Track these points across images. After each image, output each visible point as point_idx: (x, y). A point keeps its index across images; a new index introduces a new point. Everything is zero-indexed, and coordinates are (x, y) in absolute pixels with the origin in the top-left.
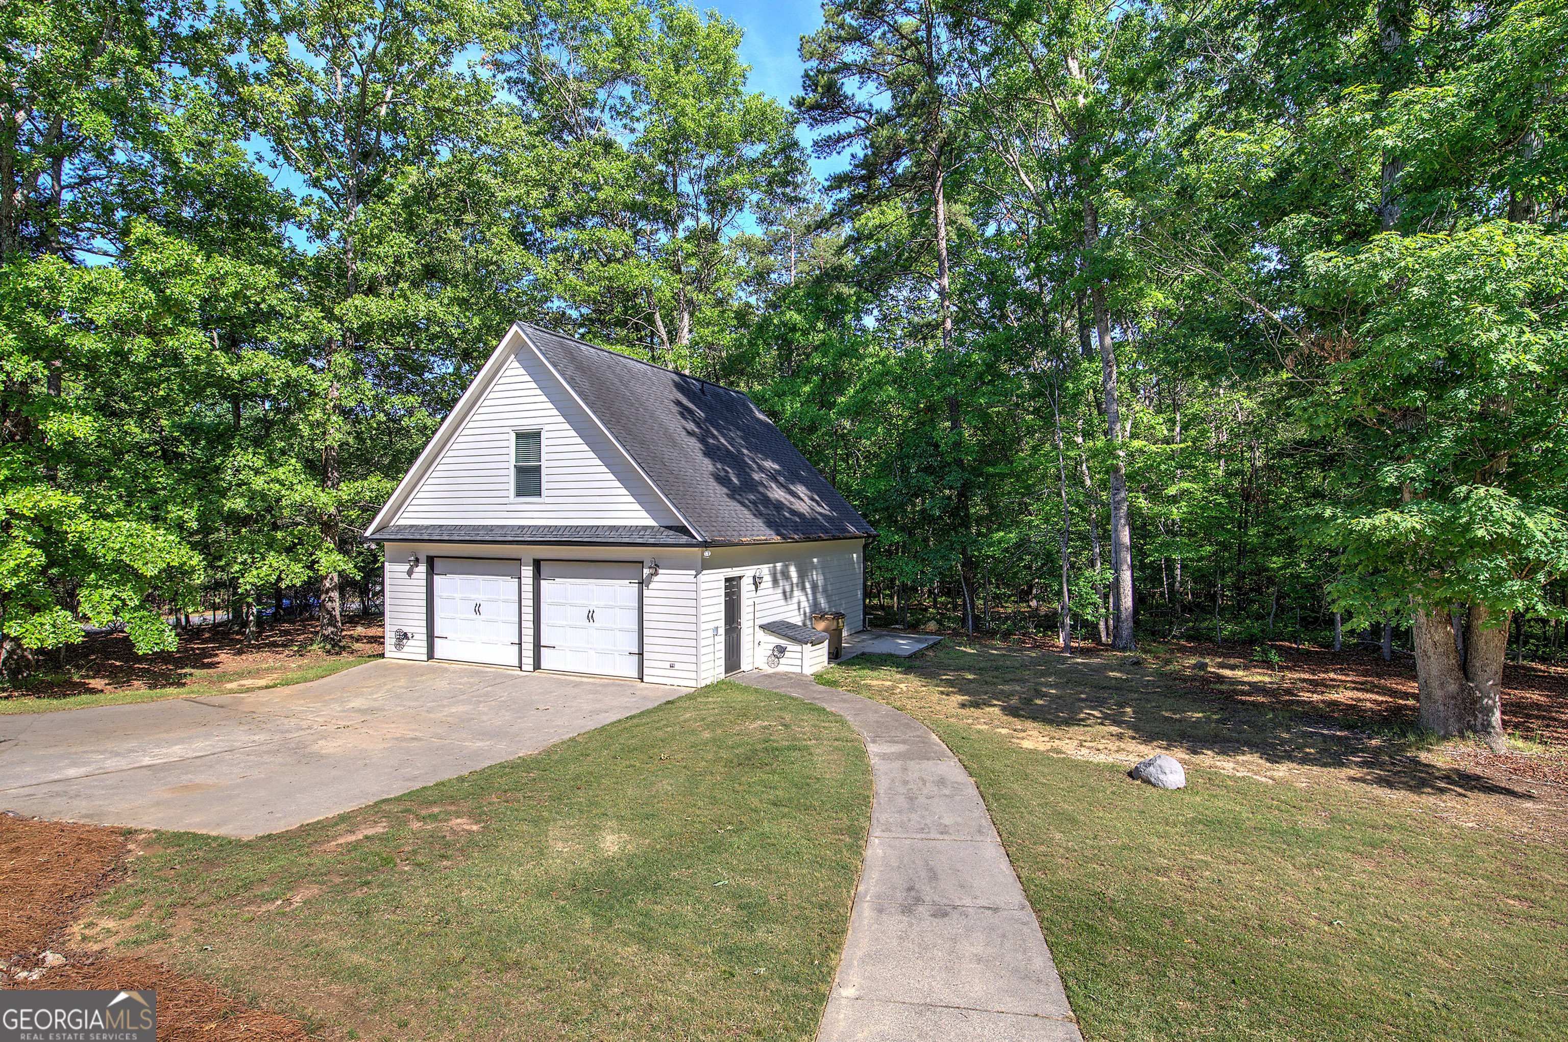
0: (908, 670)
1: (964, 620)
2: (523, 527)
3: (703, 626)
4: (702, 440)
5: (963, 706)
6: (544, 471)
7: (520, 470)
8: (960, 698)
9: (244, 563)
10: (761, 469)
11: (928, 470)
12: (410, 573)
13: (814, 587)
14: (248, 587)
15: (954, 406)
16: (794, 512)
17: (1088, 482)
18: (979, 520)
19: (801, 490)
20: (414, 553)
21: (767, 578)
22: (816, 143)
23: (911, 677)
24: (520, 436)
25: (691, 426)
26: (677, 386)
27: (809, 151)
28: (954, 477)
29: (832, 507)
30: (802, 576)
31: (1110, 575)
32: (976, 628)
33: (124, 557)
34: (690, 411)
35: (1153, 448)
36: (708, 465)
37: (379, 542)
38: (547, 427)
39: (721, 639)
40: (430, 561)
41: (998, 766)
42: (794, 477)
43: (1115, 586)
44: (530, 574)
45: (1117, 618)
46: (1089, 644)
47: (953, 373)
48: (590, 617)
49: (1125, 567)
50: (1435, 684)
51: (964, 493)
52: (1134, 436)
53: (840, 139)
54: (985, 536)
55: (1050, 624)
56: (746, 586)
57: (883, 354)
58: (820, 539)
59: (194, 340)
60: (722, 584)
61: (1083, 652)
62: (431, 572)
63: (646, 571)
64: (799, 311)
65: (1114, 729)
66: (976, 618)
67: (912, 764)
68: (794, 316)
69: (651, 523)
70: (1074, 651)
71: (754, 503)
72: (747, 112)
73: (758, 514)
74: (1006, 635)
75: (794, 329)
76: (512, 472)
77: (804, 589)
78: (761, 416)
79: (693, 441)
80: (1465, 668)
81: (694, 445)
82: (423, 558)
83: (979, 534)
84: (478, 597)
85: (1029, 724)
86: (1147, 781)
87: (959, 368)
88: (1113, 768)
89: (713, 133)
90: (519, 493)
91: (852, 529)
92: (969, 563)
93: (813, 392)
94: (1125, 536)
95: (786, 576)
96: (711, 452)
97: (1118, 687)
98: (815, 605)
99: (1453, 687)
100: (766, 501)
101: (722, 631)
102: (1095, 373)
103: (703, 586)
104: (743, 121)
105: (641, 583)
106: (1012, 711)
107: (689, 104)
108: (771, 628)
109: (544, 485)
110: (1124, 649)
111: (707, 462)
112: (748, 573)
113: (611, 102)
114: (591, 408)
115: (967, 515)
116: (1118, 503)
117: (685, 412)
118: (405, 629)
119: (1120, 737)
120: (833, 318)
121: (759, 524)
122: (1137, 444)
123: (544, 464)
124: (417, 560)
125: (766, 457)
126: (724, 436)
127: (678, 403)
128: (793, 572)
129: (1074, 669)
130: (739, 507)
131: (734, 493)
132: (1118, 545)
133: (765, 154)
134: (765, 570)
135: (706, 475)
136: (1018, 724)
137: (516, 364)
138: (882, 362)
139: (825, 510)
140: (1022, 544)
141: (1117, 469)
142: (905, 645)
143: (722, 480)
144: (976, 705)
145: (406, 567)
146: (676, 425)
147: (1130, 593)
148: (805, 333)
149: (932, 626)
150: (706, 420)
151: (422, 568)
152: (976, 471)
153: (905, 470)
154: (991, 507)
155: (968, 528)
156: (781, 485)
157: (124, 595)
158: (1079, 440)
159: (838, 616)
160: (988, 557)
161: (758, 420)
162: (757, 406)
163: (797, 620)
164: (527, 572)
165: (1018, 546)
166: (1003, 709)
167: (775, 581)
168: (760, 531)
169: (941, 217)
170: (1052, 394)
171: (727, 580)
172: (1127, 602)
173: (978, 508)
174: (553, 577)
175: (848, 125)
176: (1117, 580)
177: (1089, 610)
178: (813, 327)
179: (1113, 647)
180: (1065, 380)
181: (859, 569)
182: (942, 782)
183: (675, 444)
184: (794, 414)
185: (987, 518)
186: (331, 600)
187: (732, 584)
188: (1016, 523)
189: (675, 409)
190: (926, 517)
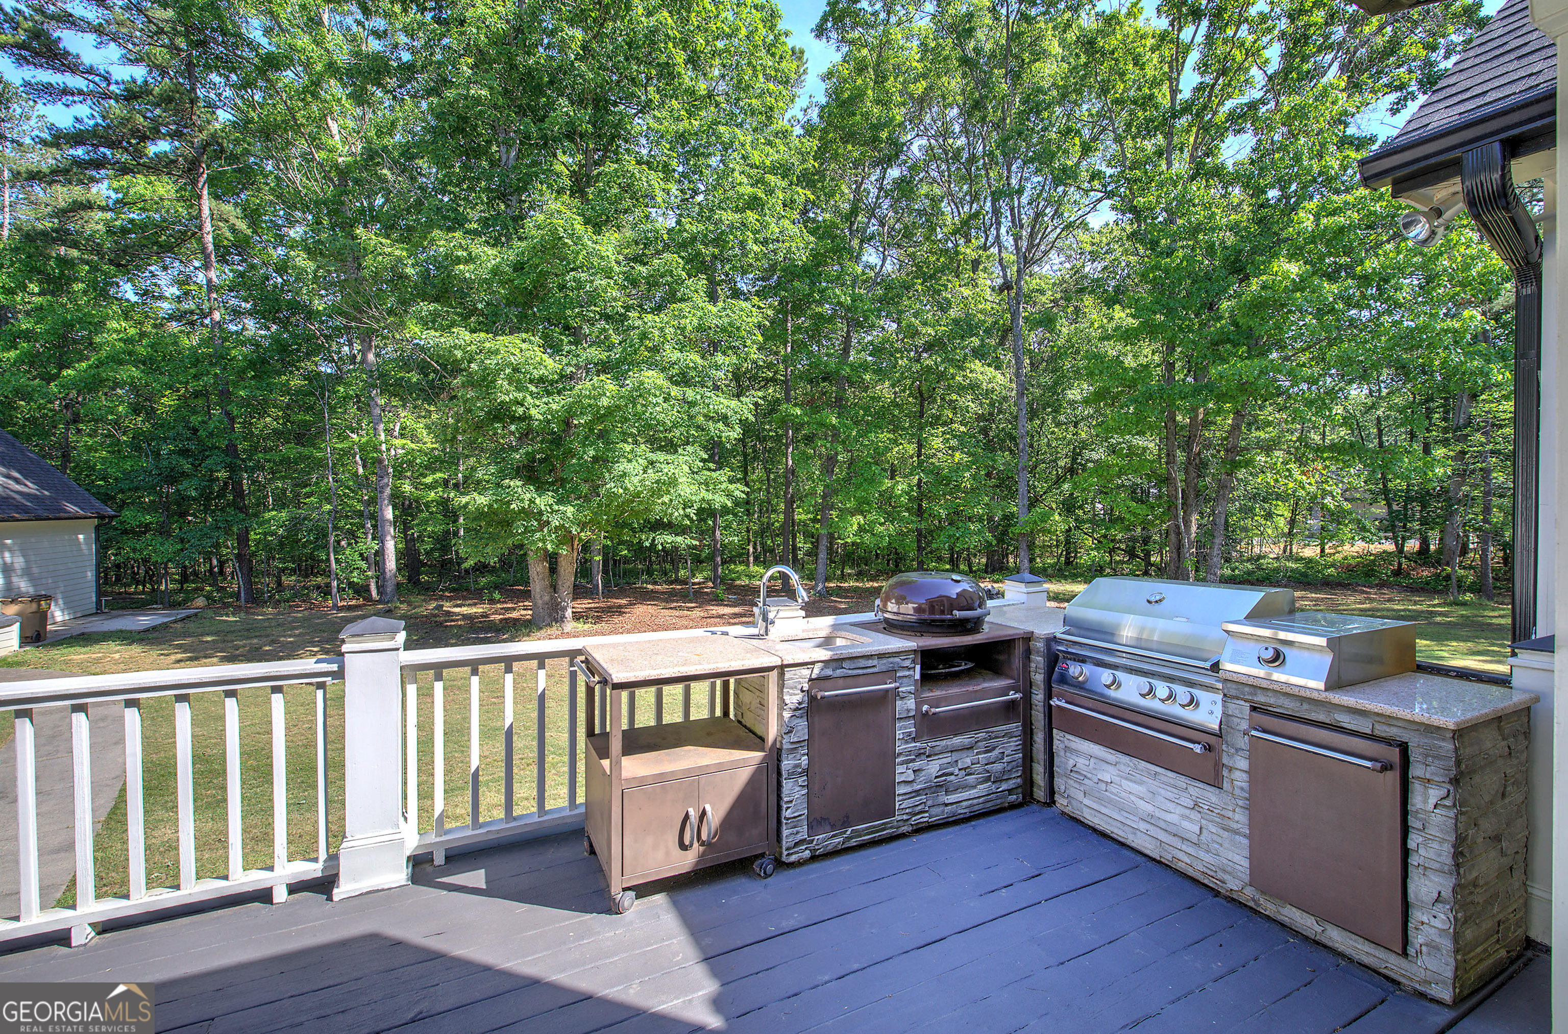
0: (135, 642)
1: (238, 594)
8: (181, 656)
13: (9, 570)
17: (360, 471)
23: (134, 647)
31: (374, 545)
43: (380, 553)
46: (358, 602)
49: (389, 538)
50: (538, 597)
61: (351, 608)
70: (341, 608)
80: (554, 588)
91: (73, 508)
94: (389, 514)
99: (548, 599)
110: (389, 603)
116: (382, 487)
132: (382, 520)
139: (28, 488)
141: (382, 461)
142: (145, 620)
147: (394, 558)
149: (200, 602)
158: (351, 434)
159: (39, 598)
169: (206, 211)
170: (322, 395)
172: (392, 565)
176: (382, 548)
177: (355, 574)
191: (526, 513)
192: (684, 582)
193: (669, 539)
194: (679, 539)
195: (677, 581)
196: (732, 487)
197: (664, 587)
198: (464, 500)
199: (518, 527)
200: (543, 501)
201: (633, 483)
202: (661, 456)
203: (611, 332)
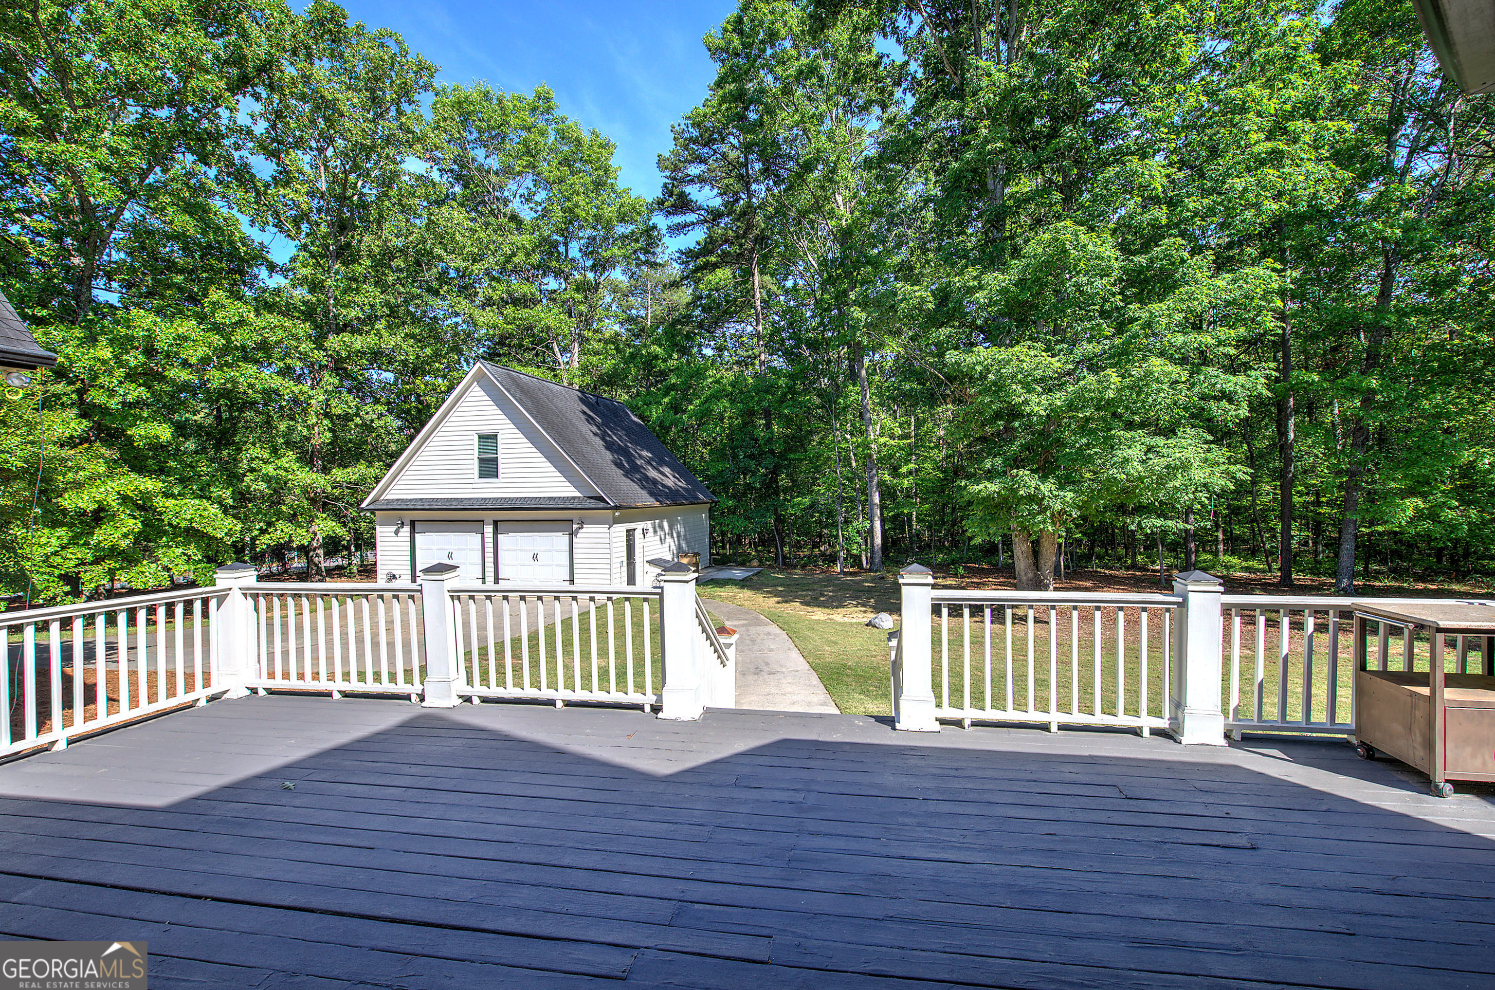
0: (743, 587)
1: (776, 560)
2: (485, 499)
3: (615, 561)
4: (603, 439)
5: (778, 603)
6: (500, 461)
7: (481, 460)
8: (776, 599)
9: (261, 529)
10: (641, 457)
11: (752, 457)
12: (397, 533)
13: (679, 536)
14: (264, 547)
15: (767, 414)
16: (663, 485)
17: (854, 464)
18: (786, 490)
19: (666, 470)
20: (400, 519)
21: (651, 530)
22: (669, 227)
23: (745, 590)
24: (481, 437)
25: (595, 429)
26: (581, 399)
27: (664, 232)
28: (769, 461)
29: (688, 484)
30: (671, 528)
31: (867, 524)
32: (784, 563)
33: (194, 525)
34: (592, 418)
35: (892, 442)
36: (608, 456)
37: (373, 512)
38: (501, 432)
39: (625, 569)
40: (413, 523)
41: (798, 626)
42: (662, 463)
43: (871, 531)
44: (491, 530)
45: (872, 552)
46: (855, 569)
47: (767, 392)
48: (535, 557)
49: (877, 519)
50: (1023, 573)
51: (775, 472)
52: (882, 435)
53: (686, 225)
54: (789, 501)
55: (832, 559)
56: (638, 534)
57: (718, 376)
58: (683, 504)
59: (251, 372)
60: (625, 534)
61: (851, 574)
62: (413, 532)
63: (575, 526)
64: (660, 346)
65: (863, 609)
66: (784, 557)
67: (750, 628)
68: (656, 349)
69: (578, 494)
70: (845, 574)
71: (640, 480)
72: (622, 205)
73: (643, 487)
74: (803, 567)
75: (656, 357)
76: (476, 462)
77: (672, 536)
78: (636, 419)
79: (598, 439)
80: (1037, 565)
81: (598, 442)
82: (407, 521)
83: (785, 500)
84: (451, 548)
85: (816, 609)
86: (874, 626)
87: (769, 389)
88: (859, 624)
89: (598, 218)
90: (481, 476)
91: (701, 496)
92: (779, 520)
93: (670, 403)
94: (876, 499)
95: (661, 527)
96: (609, 446)
97: (869, 590)
98: (679, 547)
99: (1031, 575)
100: (647, 478)
101: (625, 564)
102: (857, 393)
103: (614, 535)
104: (619, 211)
105: (571, 534)
106: (807, 604)
107: (581, 200)
108: (652, 562)
109: (500, 471)
110: (876, 571)
111: (608, 453)
112: (639, 526)
113: (520, 191)
114: (535, 419)
115: (777, 487)
116: (872, 477)
117: (590, 419)
118: (394, 572)
119: (865, 612)
120: (684, 351)
121: (644, 493)
122: (882, 440)
123: (500, 456)
124: (403, 523)
125: (643, 449)
126: (615, 434)
127: (584, 413)
128: (666, 524)
129: (844, 583)
130: (632, 483)
131: (627, 474)
132: (872, 504)
133: (633, 233)
134: (649, 524)
135: (609, 462)
136: (809, 609)
137: (478, 388)
138: (717, 382)
139: (683, 484)
140: (813, 506)
141: (870, 456)
142: (738, 573)
143: (619, 465)
144: (786, 602)
145: (394, 528)
146: (587, 429)
147: (880, 535)
148: (665, 361)
149: (755, 563)
150: (603, 424)
151: (407, 529)
152: (782, 456)
153: (735, 456)
154: (793, 481)
155: (778, 495)
156: (654, 468)
157: (190, 552)
158: (848, 437)
159: (696, 554)
160: (792, 515)
161: (634, 422)
162: (632, 412)
163: (669, 557)
164: (489, 529)
165: (811, 506)
166: (801, 603)
167: (655, 532)
168: (645, 499)
169: (757, 284)
170: (830, 407)
171: (628, 531)
172: (878, 540)
173: (784, 481)
174: (507, 532)
175: (691, 217)
176: (872, 527)
177: (855, 547)
178: (670, 356)
179: (870, 570)
180: (838, 398)
181: (706, 523)
182: (769, 634)
183: (588, 442)
184: (658, 418)
185: (791, 489)
186: (318, 556)
187: (630, 533)
188: (810, 492)
189: (583, 417)
190: (749, 487)
191: (1031, 498)
192: (1143, 569)
193: (1159, 522)
194: (1170, 523)
195: (1134, 566)
196: (1232, 468)
197: (1123, 573)
198: (977, 488)
199: (1023, 511)
200: (1047, 488)
201: (1136, 468)
202: (1160, 441)
203: (1105, 326)
